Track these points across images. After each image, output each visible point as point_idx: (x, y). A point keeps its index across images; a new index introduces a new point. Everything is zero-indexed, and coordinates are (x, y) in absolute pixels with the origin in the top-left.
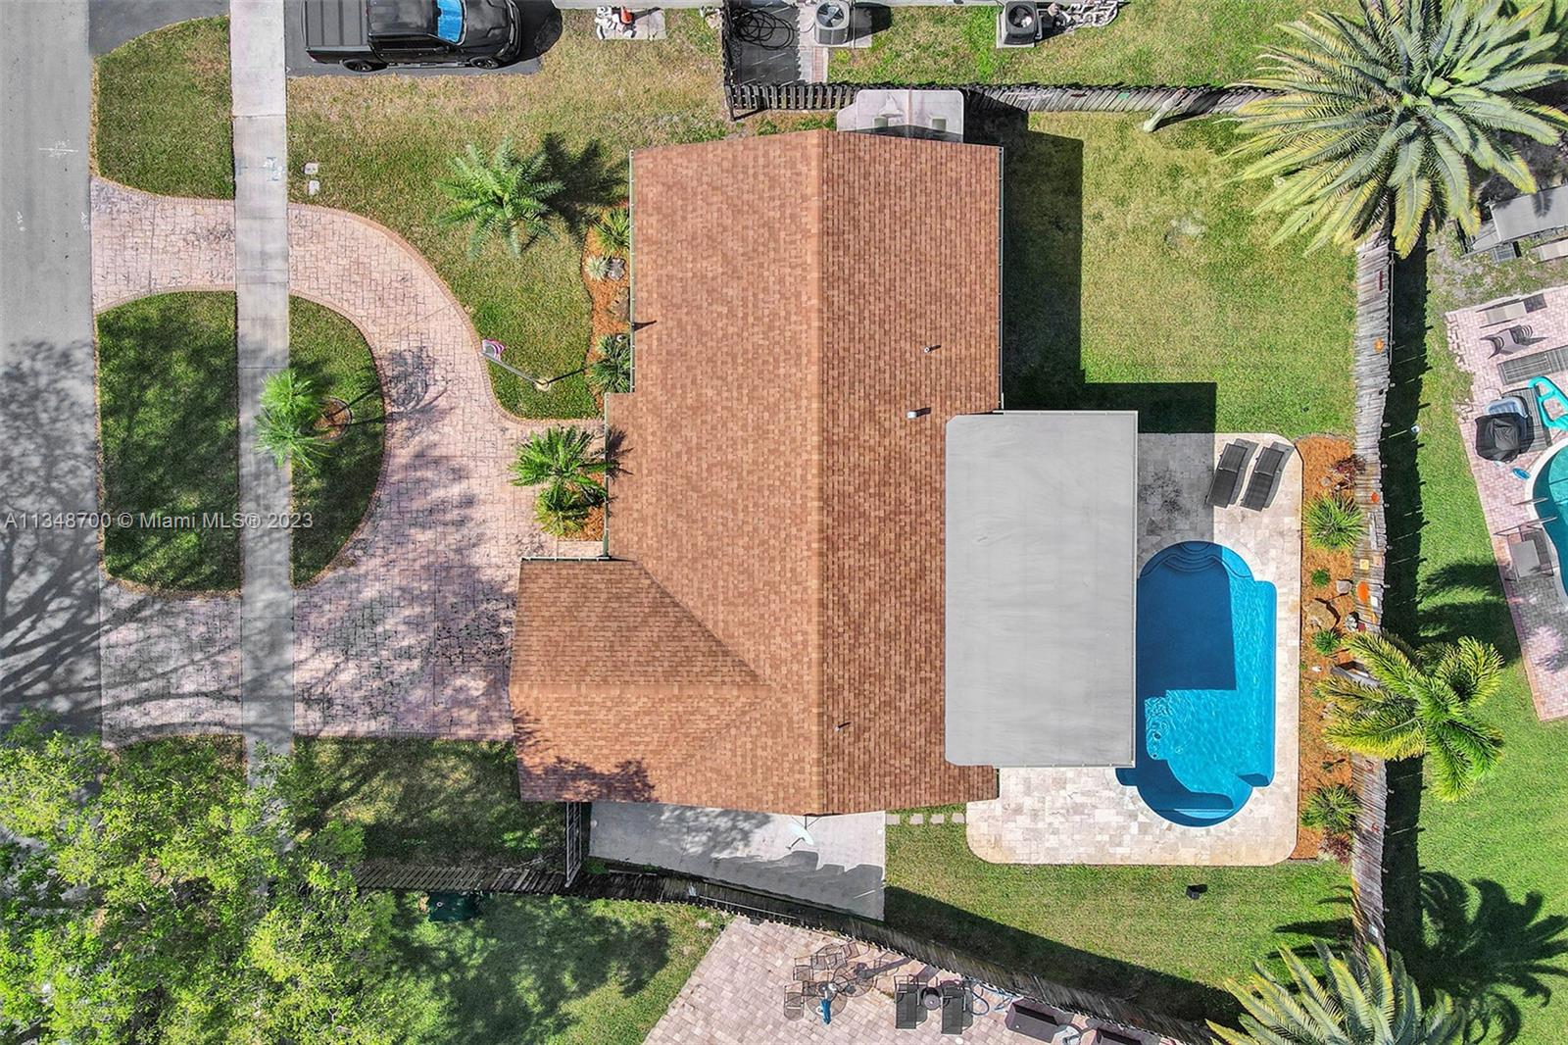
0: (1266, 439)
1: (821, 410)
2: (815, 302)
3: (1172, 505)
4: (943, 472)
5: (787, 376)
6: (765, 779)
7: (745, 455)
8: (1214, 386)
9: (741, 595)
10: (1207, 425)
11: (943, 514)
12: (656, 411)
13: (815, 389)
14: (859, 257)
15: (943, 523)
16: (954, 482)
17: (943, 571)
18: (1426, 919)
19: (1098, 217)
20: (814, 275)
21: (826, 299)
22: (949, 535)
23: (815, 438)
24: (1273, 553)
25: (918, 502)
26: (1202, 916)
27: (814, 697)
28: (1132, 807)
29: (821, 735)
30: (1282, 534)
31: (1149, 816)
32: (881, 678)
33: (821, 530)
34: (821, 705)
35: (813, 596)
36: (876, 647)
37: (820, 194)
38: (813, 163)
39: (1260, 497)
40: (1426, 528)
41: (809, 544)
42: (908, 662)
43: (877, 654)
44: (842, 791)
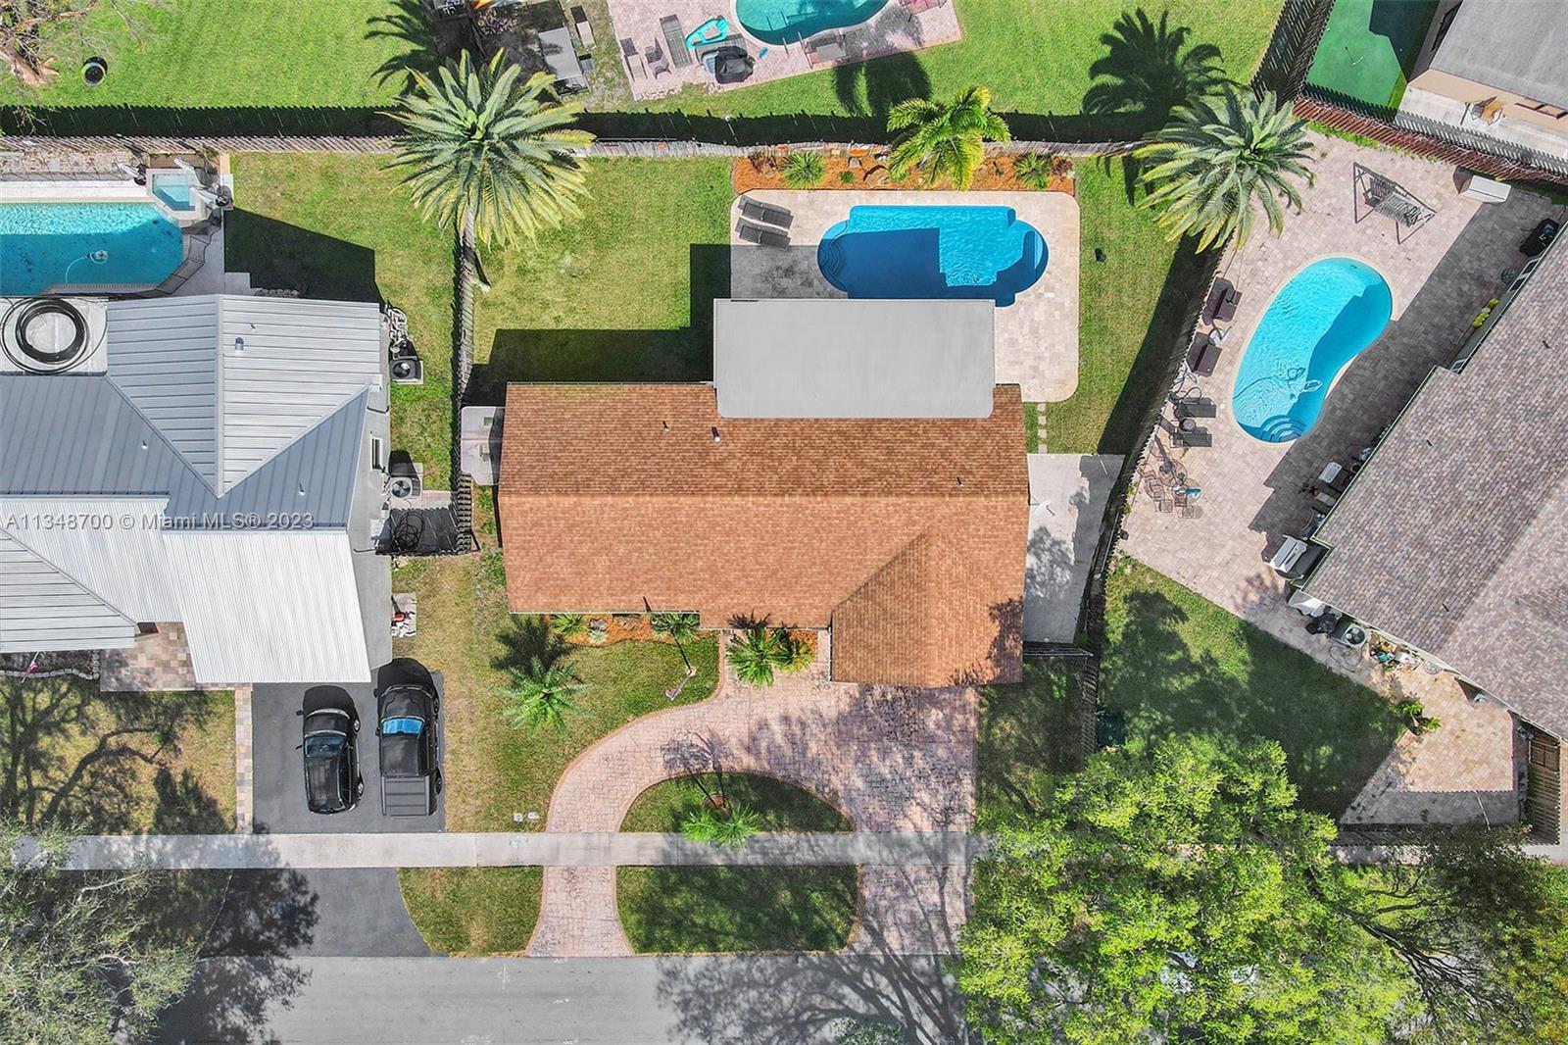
0: (736, 213)
1: (714, 495)
2: (630, 499)
3: (789, 272)
4: (762, 420)
5: (687, 515)
6: (1002, 530)
7: (749, 542)
8: (691, 245)
9: (858, 544)
10: (726, 250)
11: (795, 420)
12: (714, 597)
13: (697, 499)
14: (596, 472)
15: (802, 420)
16: (769, 412)
17: (840, 420)
18: (1122, 110)
20: (610, 499)
21: (628, 493)
22: (812, 415)
23: (736, 499)
24: (827, 207)
25: (785, 435)
26: (1121, 252)
27: (936, 500)
28: (1032, 297)
29: (967, 495)
30: (812, 202)
31: (1038, 286)
32: (923, 458)
33: (808, 495)
34: (944, 496)
35: (858, 500)
36: (899, 460)
37: (547, 495)
38: (524, 499)
39: (783, 217)
40: (807, 112)
41: (818, 503)
42: (911, 441)
43: (904, 460)
44: (1010, 483)
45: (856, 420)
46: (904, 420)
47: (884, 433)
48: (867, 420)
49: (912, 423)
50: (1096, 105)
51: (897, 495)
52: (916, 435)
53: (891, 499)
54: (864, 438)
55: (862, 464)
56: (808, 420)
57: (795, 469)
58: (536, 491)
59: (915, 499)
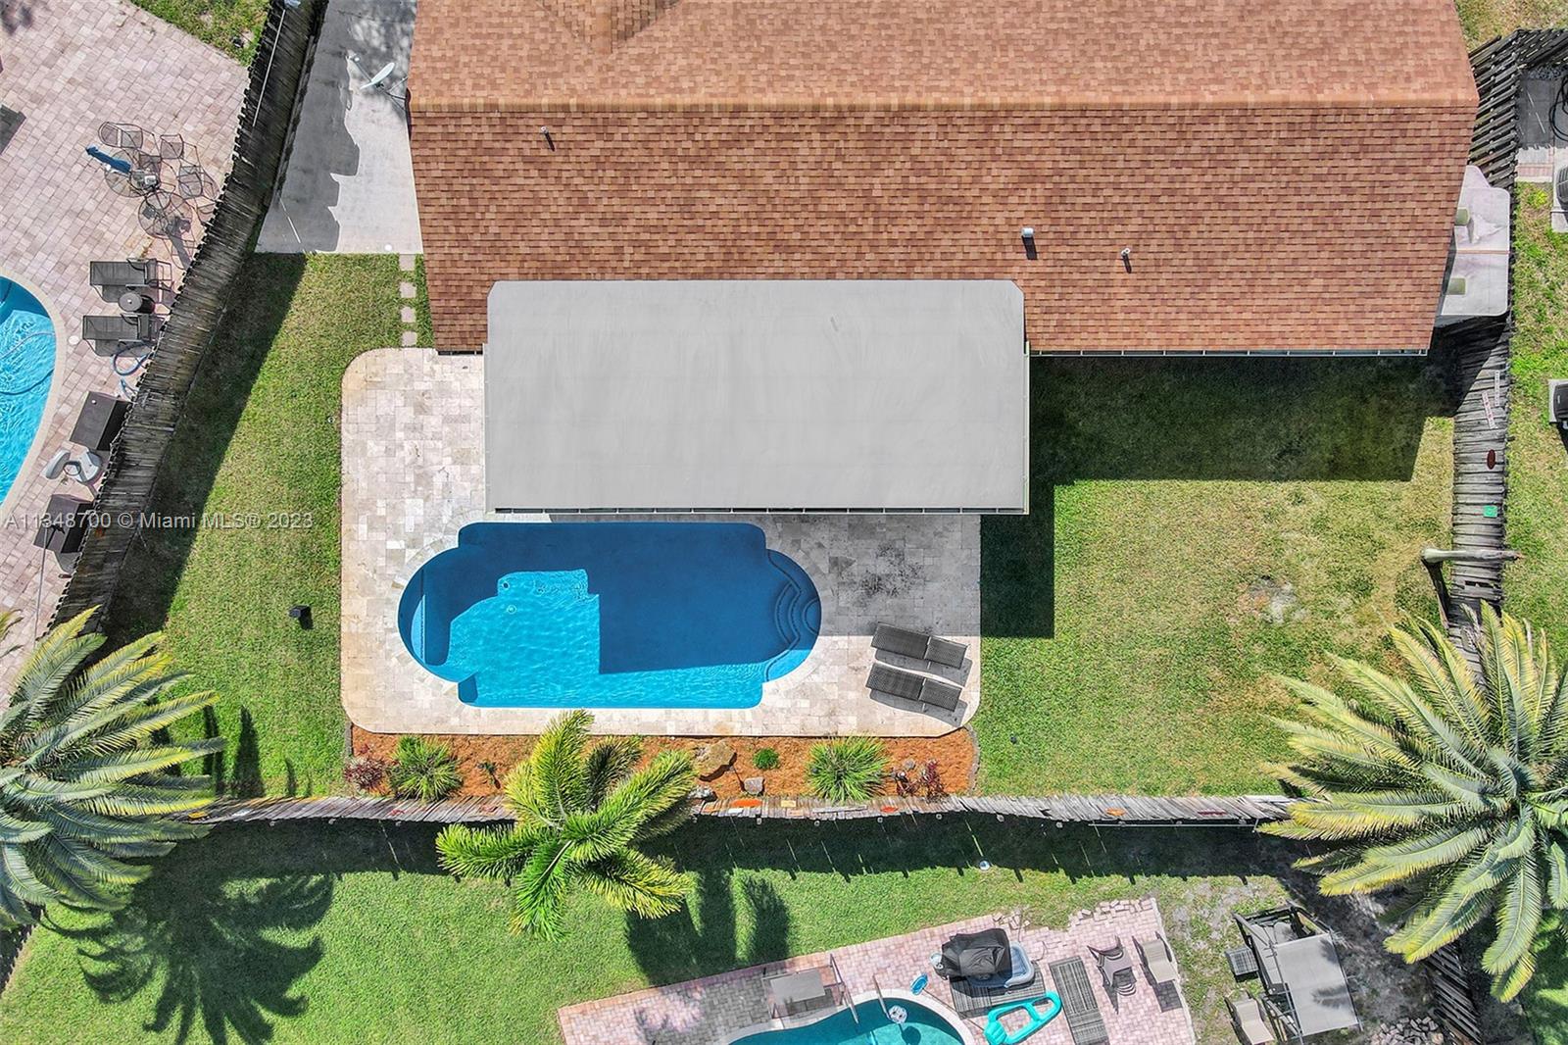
0: (972, 696)
1: (1040, 107)
2: (1209, 99)
3: (874, 586)
4: (937, 276)
8: (1050, 634)
10: (990, 626)
11: (873, 276)
13: (1074, 98)
14: (1275, 159)
15: (860, 276)
16: (923, 292)
17: (786, 276)
18: (263, 882)
19: (1299, 499)
20: (1251, 98)
21: (1213, 113)
22: (841, 286)
23: (997, 101)
24: (805, 704)
25: (893, 243)
26: (265, 623)
27: (594, 100)
28: (427, 541)
29: (535, 109)
30: (832, 713)
31: (415, 561)
32: (623, 192)
33: (852, 109)
34: (581, 108)
35: (751, 99)
36: (670, 188)
37: (1379, 105)
38: (1426, 96)
39: (886, 686)
40: (840, 878)
41: (833, 94)
42: (648, 229)
43: (661, 187)
44: (447, 137)
45: (755, 276)
46: (661, 276)
47: (700, 249)
48: (732, 276)
49: (644, 271)
50: (313, 891)
51: (672, 108)
52: (637, 244)
53: (683, 100)
54: (738, 236)
55: (741, 178)
56: (848, 276)
57: (876, 167)
58: (1399, 114)
59: (637, 101)
